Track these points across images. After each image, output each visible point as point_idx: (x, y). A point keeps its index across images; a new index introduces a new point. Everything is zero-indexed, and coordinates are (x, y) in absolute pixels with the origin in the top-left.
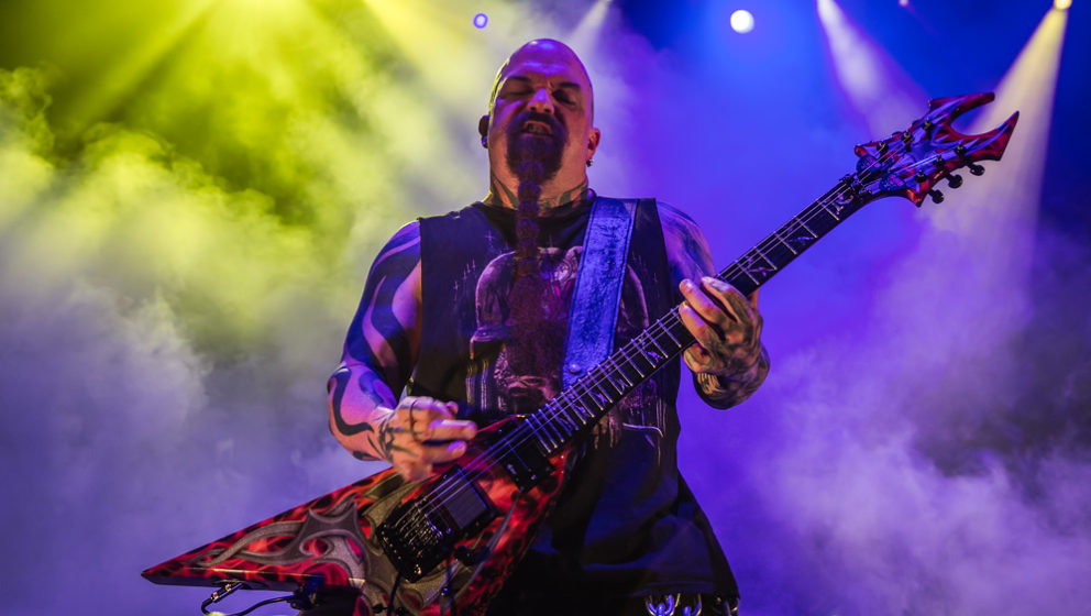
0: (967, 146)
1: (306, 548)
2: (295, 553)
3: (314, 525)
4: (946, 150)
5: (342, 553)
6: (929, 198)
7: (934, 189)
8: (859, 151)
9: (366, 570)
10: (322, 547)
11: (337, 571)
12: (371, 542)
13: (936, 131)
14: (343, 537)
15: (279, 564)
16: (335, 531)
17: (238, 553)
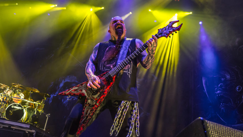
0: (174, 29)
1: (79, 91)
2: (78, 92)
3: (80, 88)
4: (171, 30)
5: (84, 91)
6: (168, 37)
7: (169, 35)
8: (159, 30)
9: (87, 94)
10: (81, 91)
11: (83, 94)
12: (88, 90)
13: (170, 27)
14: (84, 89)
15: (76, 93)
16: (83, 88)
17: (70, 91)
